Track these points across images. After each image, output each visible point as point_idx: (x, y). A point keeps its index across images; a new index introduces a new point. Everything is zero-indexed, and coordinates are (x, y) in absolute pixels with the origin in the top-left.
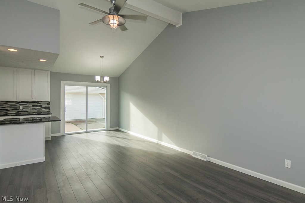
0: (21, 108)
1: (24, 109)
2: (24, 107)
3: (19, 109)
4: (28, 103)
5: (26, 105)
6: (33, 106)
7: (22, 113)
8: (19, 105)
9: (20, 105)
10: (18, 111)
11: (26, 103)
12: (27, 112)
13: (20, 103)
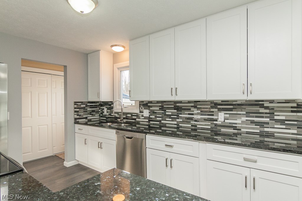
0: (221, 117)
1: (226, 121)
2: (228, 116)
3: (216, 120)
4: (235, 105)
5: (231, 110)
6: (248, 114)
7: (223, 130)
8: (216, 110)
9: (220, 110)
10: (216, 125)
11: (232, 107)
12: (235, 128)
13: (219, 107)
